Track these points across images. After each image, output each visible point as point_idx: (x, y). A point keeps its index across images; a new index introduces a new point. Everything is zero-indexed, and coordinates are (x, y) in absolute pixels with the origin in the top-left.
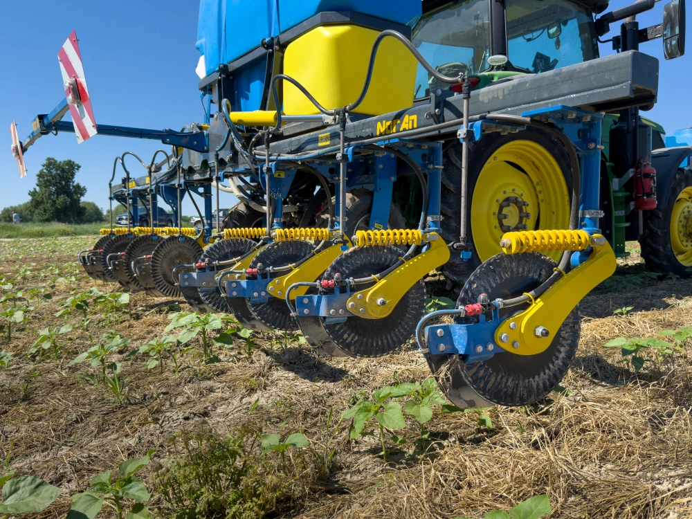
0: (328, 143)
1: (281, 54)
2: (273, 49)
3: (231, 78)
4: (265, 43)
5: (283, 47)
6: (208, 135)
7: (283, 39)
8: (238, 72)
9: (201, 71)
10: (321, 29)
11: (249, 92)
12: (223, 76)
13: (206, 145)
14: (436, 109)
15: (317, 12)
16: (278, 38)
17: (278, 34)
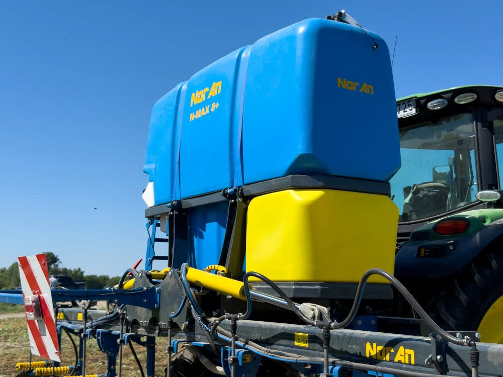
0: (307, 345)
1: (245, 206)
2: (235, 200)
3: (184, 214)
4: (227, 194)
5: (248, 199)
6: (160, 292)
7: (248, 190)
8: (193, 210)
9: (149, 198)
10: (291, 192)
11: (204, 230)
12: (175, 212)
13: (157, 303)
14: (437, 355)
15: (287, 174)
16: (242, 189)
17: (241, 184)
